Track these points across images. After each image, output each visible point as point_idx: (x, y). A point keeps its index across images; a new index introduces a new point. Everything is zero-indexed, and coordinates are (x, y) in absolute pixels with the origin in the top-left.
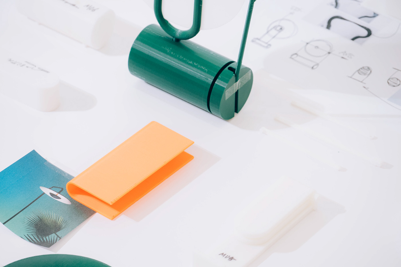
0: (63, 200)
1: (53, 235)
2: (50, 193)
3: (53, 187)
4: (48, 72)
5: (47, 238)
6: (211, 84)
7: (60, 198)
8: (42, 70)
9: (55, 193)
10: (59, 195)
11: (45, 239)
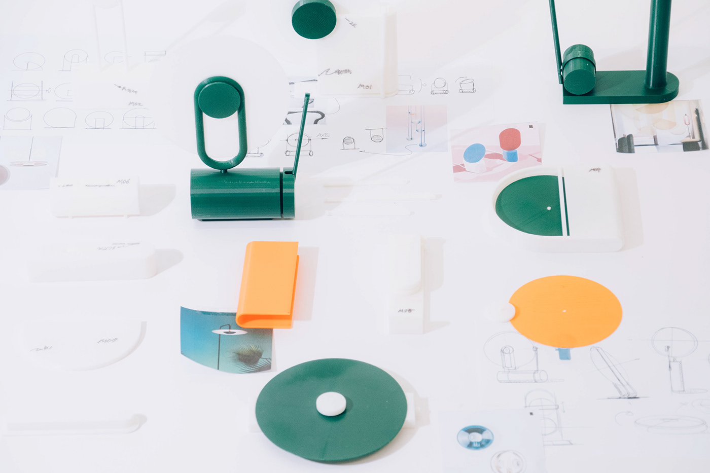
0: (239, 332)
1: (260, 359)
2: (224, 332)
3: (221, 327)
4: (138, 244)
5: (258, 364)
6: (279, 192)
7: (234, 333)
8: (132, 244)
9: (228, 331)
10: (232, 331)
11: (258, 365)
